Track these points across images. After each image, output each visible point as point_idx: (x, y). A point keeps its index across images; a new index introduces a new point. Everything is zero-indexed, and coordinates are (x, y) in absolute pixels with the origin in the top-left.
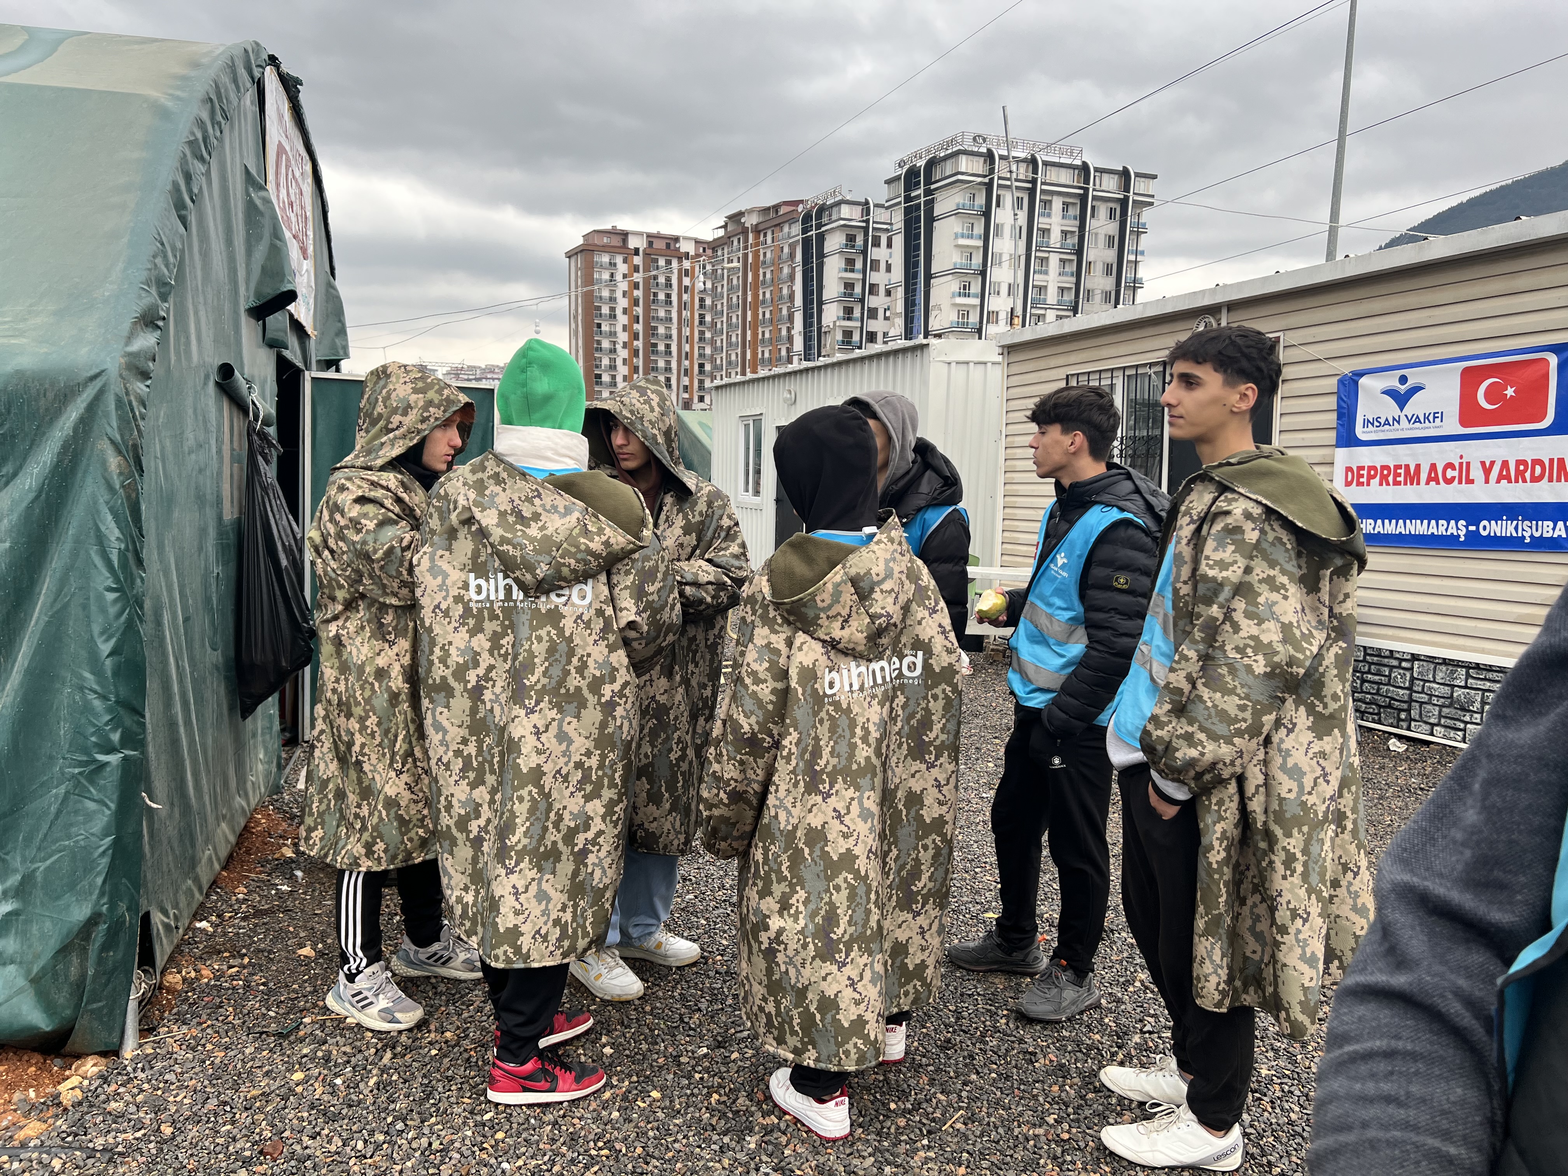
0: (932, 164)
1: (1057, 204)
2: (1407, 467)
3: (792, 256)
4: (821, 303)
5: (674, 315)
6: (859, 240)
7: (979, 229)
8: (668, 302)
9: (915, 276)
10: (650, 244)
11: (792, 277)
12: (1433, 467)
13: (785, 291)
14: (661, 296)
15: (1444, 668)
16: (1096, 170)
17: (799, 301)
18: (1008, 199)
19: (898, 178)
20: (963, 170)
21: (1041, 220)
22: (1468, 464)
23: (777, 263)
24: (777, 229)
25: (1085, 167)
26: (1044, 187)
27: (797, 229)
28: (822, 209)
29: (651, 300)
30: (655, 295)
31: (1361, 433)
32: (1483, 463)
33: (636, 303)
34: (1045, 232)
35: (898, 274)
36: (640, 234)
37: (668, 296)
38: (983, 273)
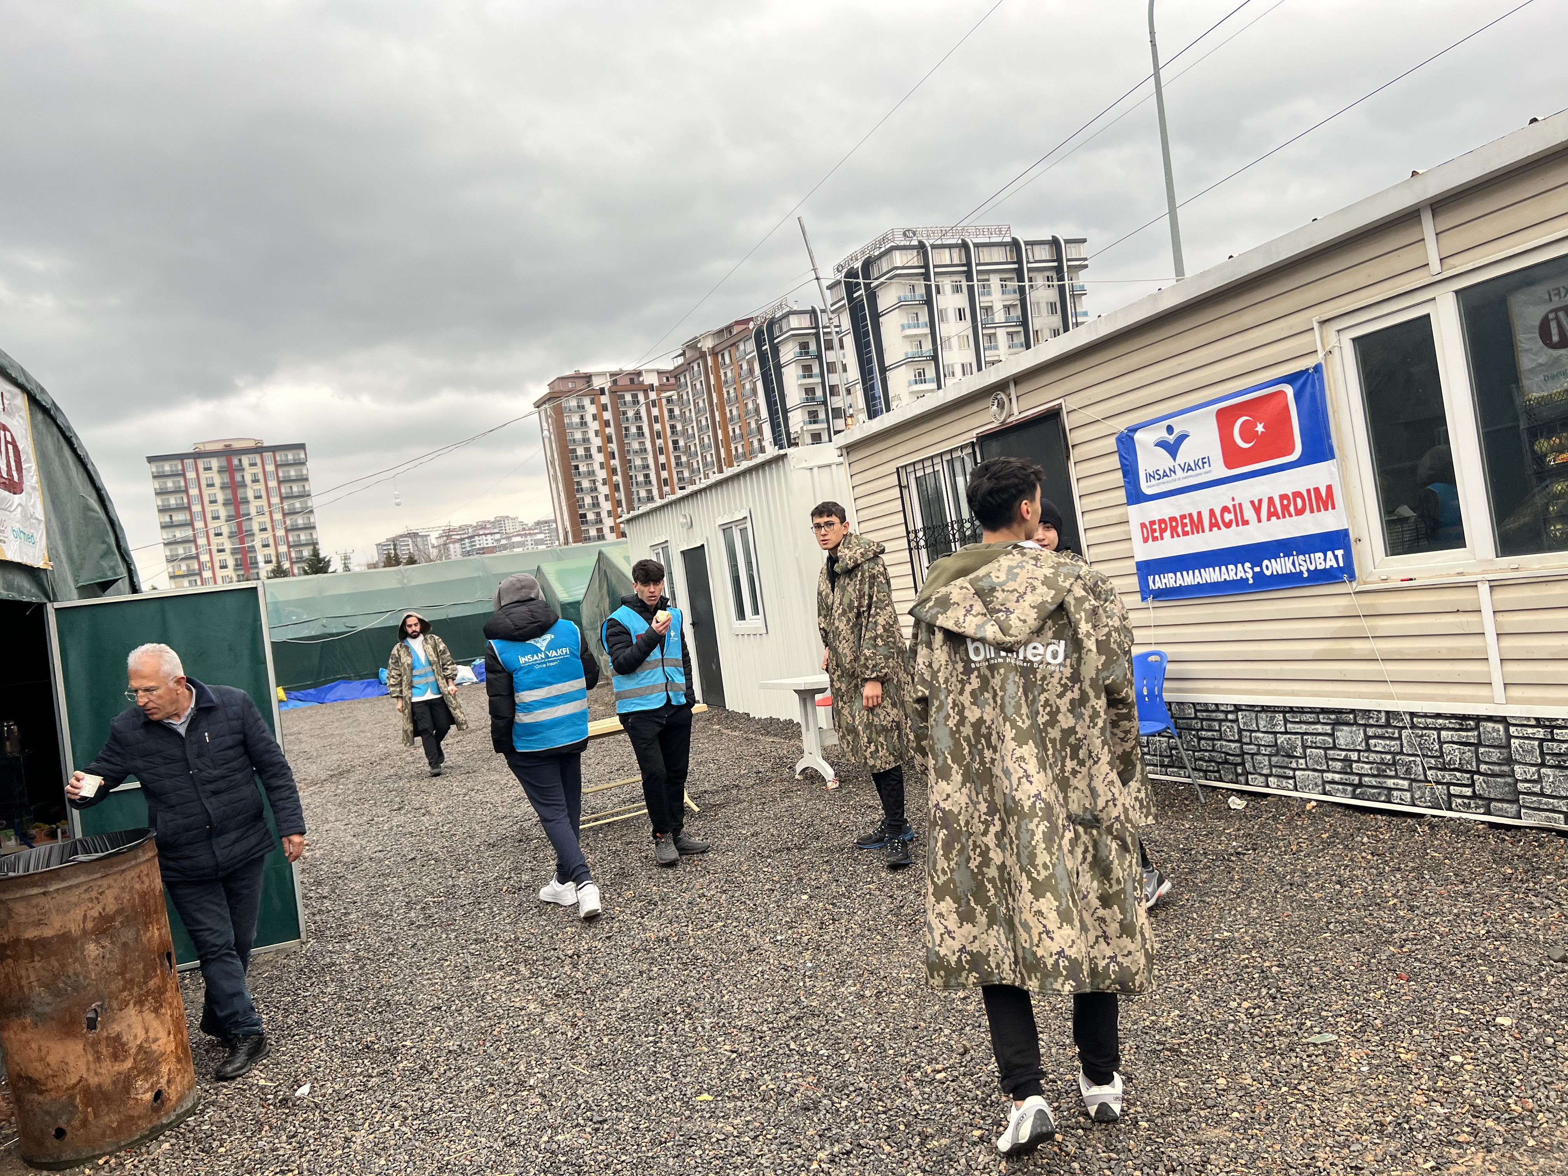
0: (867, 265)
1: (995, 281)
2: (1190, 515)
3: (751, 371)
4: (785, 412)
5: (648, 445)
6: (813, 347)
7: (924, 317)
8: (641, 434)
9: (871, 371)
10: (615, 382)
11: (754, 391)
12: (1212, 512)
13: (750, 406)
14: (633, 430)
15: (1263, 715)
16: (1027, 243)
17: (764, 413)
18: (947, 284)
19: (838, 283)
20: (899, 264)
21: (982, 299)
22: (1240, 505)
23: (738, 380)
24: (733, 349)
25: (1015, 243)
26: (979, 268)
27: (751, 345)
28: (772, 323)
29: (623, 435)
30: (627, 429)
31: (1147, 488)
32: (1252, 502)
33: (609, 440)
34: (988, 309)
35: (854, 373)
36: (603, 374)
37: (640, 428)
38: (935, 358)
